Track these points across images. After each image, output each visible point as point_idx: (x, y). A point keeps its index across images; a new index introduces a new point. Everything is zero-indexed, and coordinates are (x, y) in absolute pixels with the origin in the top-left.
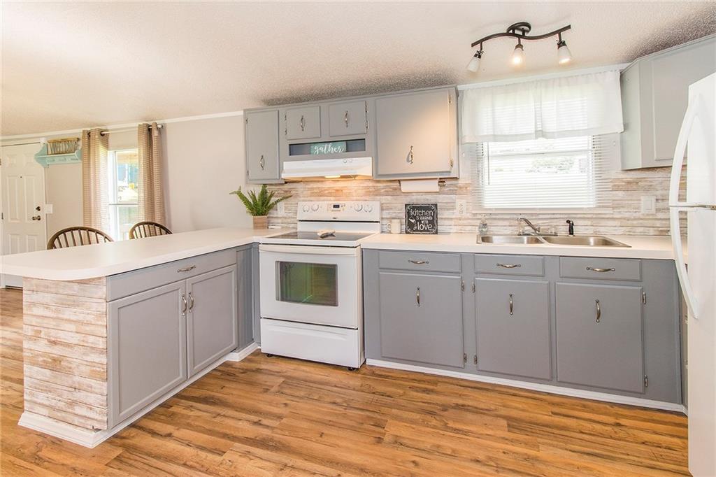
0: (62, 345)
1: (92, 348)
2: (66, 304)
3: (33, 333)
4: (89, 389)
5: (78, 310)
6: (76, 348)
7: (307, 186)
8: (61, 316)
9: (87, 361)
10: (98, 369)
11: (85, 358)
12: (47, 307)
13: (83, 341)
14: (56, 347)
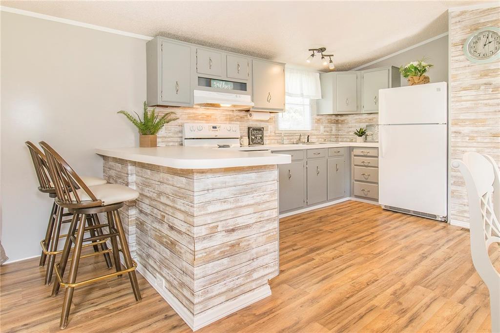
0: (240, 229)
1: (268, 220)
2: (244, 193)
3: (208, 232)
4: (266, 252)
5: (255, 194)
6: (253, 226)
7: (185, 111)
8: (240, 204)
9: (263, 232)
10: (272, 234)
11: (262, 230)
12: (224, 201)
13: (260, 218)
14: (235, 233)
